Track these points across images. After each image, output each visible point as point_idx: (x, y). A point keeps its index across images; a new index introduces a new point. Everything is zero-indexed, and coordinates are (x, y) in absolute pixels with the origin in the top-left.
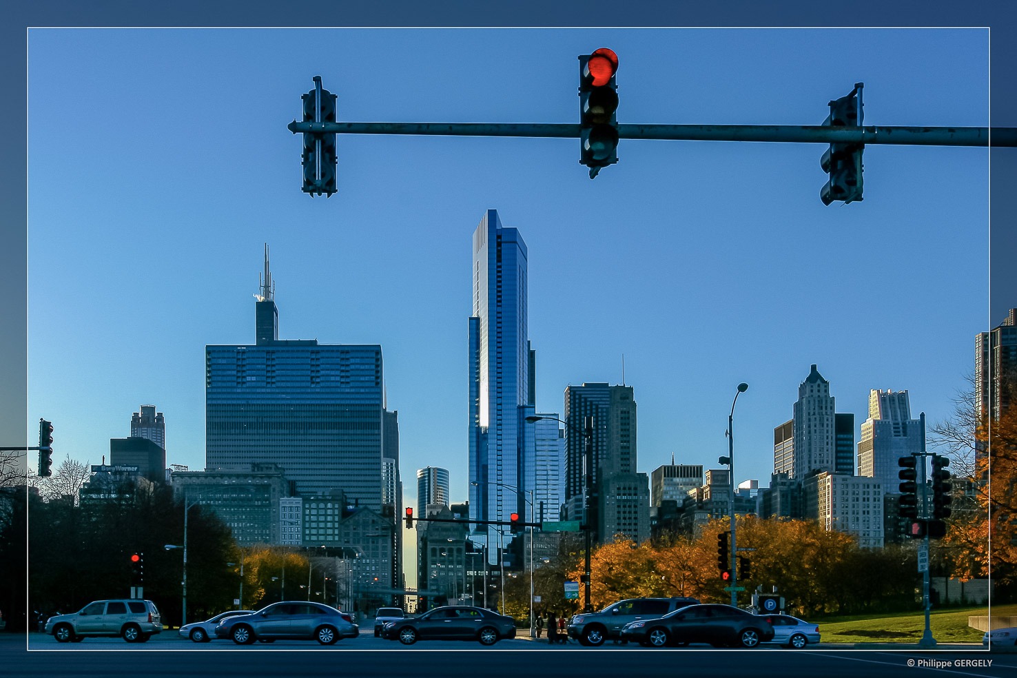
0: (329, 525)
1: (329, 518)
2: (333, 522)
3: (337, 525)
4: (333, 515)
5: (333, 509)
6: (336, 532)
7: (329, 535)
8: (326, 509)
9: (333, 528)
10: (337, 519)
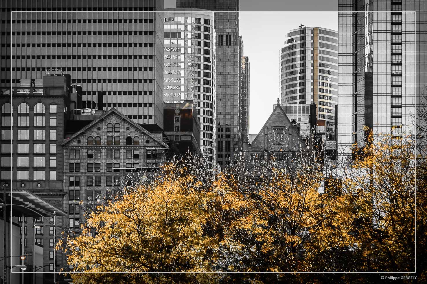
0: (39, 148)
1: (39, 135)
2: (47, 141)
3: (53, 149)
4: (47, 128)
5: (47, 115)
6: (53, 162)
7: (37, 169)
8: (32, 115)
9: (47, 155)
10: (53, 135)
